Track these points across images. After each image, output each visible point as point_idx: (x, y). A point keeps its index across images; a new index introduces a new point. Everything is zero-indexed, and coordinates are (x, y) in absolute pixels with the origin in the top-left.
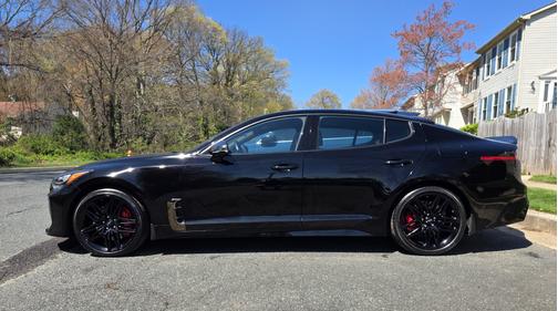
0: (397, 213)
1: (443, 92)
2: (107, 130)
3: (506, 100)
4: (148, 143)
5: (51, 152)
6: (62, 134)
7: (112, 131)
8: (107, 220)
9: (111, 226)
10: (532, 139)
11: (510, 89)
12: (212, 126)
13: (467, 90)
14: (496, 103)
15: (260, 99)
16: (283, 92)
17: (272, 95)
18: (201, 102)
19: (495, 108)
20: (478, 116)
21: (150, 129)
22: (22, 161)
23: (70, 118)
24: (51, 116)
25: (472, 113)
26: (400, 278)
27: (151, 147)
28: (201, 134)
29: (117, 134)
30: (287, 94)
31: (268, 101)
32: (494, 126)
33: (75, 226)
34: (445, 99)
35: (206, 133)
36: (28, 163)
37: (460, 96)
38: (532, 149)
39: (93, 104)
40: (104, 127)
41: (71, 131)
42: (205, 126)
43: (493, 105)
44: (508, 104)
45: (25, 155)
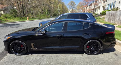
0: (85, 46)
1: (99, 3)
2: (22, 12)
3: (113, 5)
4: (32, 15)
5: (10, 18)
6: (12, 13)
7: (24, 12)
8: (18, 47)
9: (19, 49)
10: (118, 17)
11: (114, 2)
12: (46, 10)
13: (104, 2)
14: (111, 6)
15: (57, 3)
16: (62, 2)
17: (60, 2)
18: (44, 4)
19: (110, 7)
20: (106, 9)
21: (32, 11)
22: (3, 21)
23: (13, 9)
24: (9, 9)
25: (105, 7)
26: (85, 64)
27: (32, 16)
28: (44, 12)
29: (25, 13)
30: (63, 2)
31: (59, 4)
32: (110, 13)
33: (10, 49)
34: (99, 4)
35: (45, 12)
36: (5, 21)
37: (102, 4)
38: (118, 19)
39: (19, 6)
40: (22, 11)
41: (14, 13)
42: (45, 10)
43: (110, 6)
44: (113, 6)
45: (4, 19)
